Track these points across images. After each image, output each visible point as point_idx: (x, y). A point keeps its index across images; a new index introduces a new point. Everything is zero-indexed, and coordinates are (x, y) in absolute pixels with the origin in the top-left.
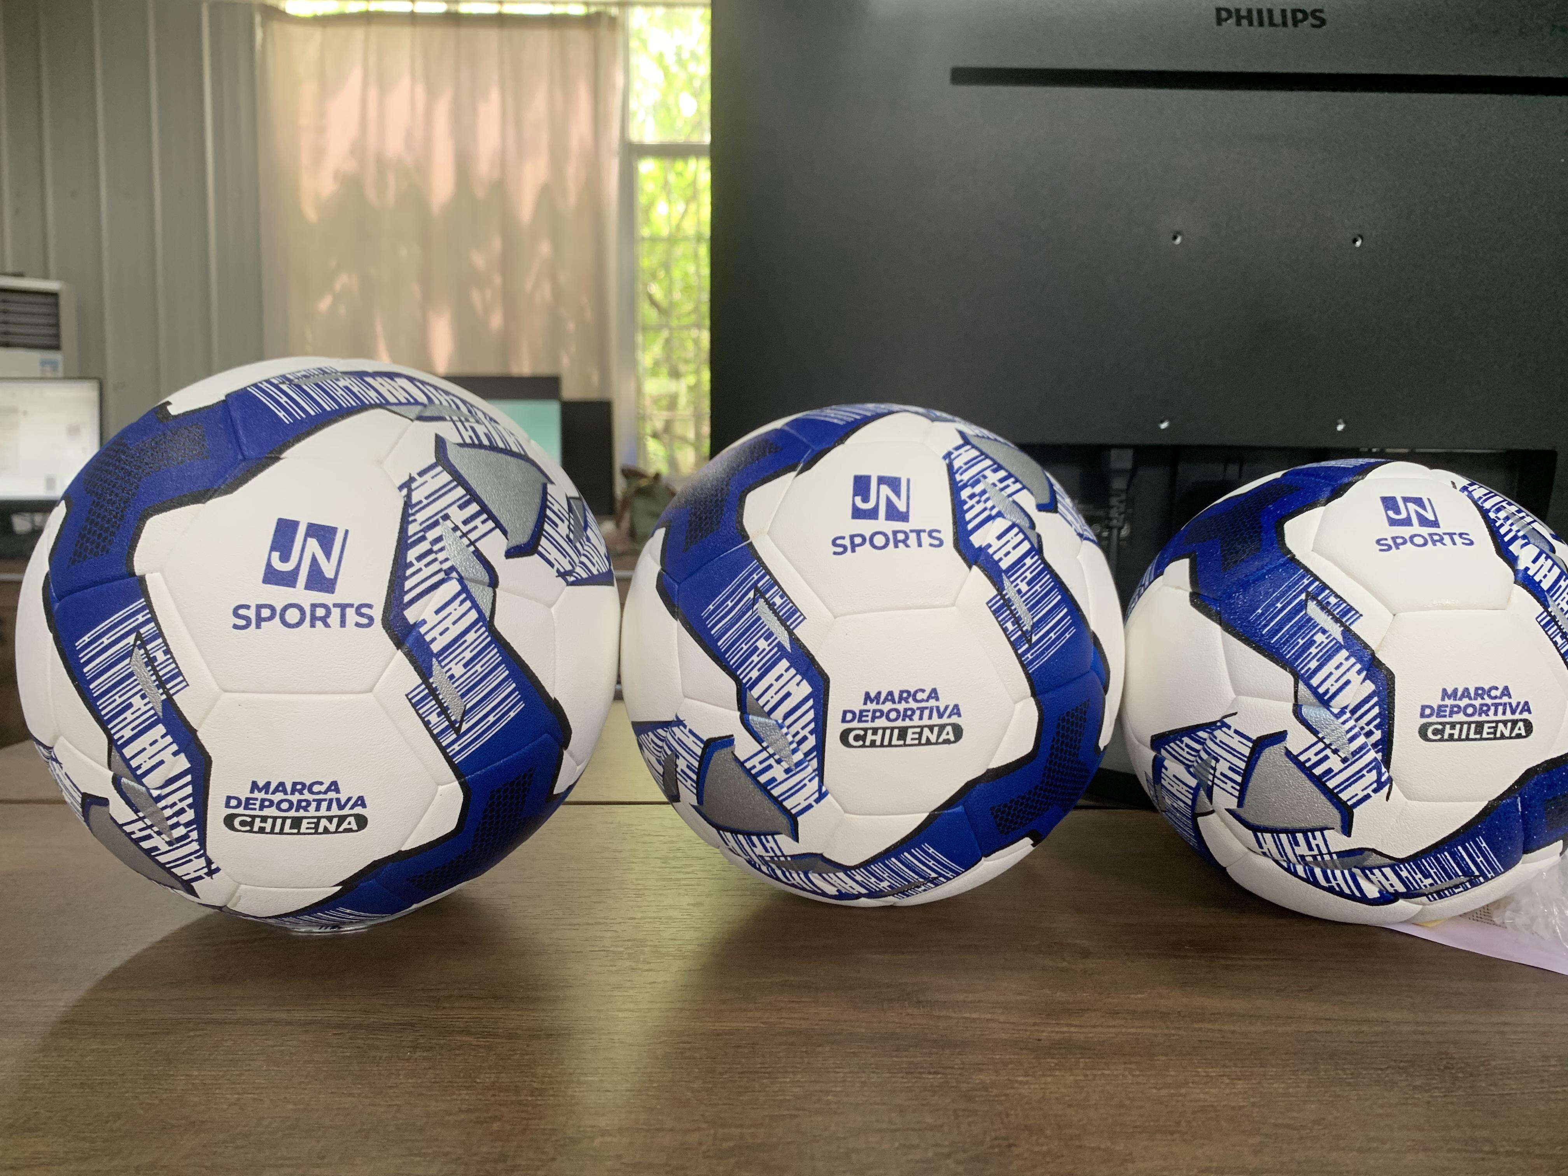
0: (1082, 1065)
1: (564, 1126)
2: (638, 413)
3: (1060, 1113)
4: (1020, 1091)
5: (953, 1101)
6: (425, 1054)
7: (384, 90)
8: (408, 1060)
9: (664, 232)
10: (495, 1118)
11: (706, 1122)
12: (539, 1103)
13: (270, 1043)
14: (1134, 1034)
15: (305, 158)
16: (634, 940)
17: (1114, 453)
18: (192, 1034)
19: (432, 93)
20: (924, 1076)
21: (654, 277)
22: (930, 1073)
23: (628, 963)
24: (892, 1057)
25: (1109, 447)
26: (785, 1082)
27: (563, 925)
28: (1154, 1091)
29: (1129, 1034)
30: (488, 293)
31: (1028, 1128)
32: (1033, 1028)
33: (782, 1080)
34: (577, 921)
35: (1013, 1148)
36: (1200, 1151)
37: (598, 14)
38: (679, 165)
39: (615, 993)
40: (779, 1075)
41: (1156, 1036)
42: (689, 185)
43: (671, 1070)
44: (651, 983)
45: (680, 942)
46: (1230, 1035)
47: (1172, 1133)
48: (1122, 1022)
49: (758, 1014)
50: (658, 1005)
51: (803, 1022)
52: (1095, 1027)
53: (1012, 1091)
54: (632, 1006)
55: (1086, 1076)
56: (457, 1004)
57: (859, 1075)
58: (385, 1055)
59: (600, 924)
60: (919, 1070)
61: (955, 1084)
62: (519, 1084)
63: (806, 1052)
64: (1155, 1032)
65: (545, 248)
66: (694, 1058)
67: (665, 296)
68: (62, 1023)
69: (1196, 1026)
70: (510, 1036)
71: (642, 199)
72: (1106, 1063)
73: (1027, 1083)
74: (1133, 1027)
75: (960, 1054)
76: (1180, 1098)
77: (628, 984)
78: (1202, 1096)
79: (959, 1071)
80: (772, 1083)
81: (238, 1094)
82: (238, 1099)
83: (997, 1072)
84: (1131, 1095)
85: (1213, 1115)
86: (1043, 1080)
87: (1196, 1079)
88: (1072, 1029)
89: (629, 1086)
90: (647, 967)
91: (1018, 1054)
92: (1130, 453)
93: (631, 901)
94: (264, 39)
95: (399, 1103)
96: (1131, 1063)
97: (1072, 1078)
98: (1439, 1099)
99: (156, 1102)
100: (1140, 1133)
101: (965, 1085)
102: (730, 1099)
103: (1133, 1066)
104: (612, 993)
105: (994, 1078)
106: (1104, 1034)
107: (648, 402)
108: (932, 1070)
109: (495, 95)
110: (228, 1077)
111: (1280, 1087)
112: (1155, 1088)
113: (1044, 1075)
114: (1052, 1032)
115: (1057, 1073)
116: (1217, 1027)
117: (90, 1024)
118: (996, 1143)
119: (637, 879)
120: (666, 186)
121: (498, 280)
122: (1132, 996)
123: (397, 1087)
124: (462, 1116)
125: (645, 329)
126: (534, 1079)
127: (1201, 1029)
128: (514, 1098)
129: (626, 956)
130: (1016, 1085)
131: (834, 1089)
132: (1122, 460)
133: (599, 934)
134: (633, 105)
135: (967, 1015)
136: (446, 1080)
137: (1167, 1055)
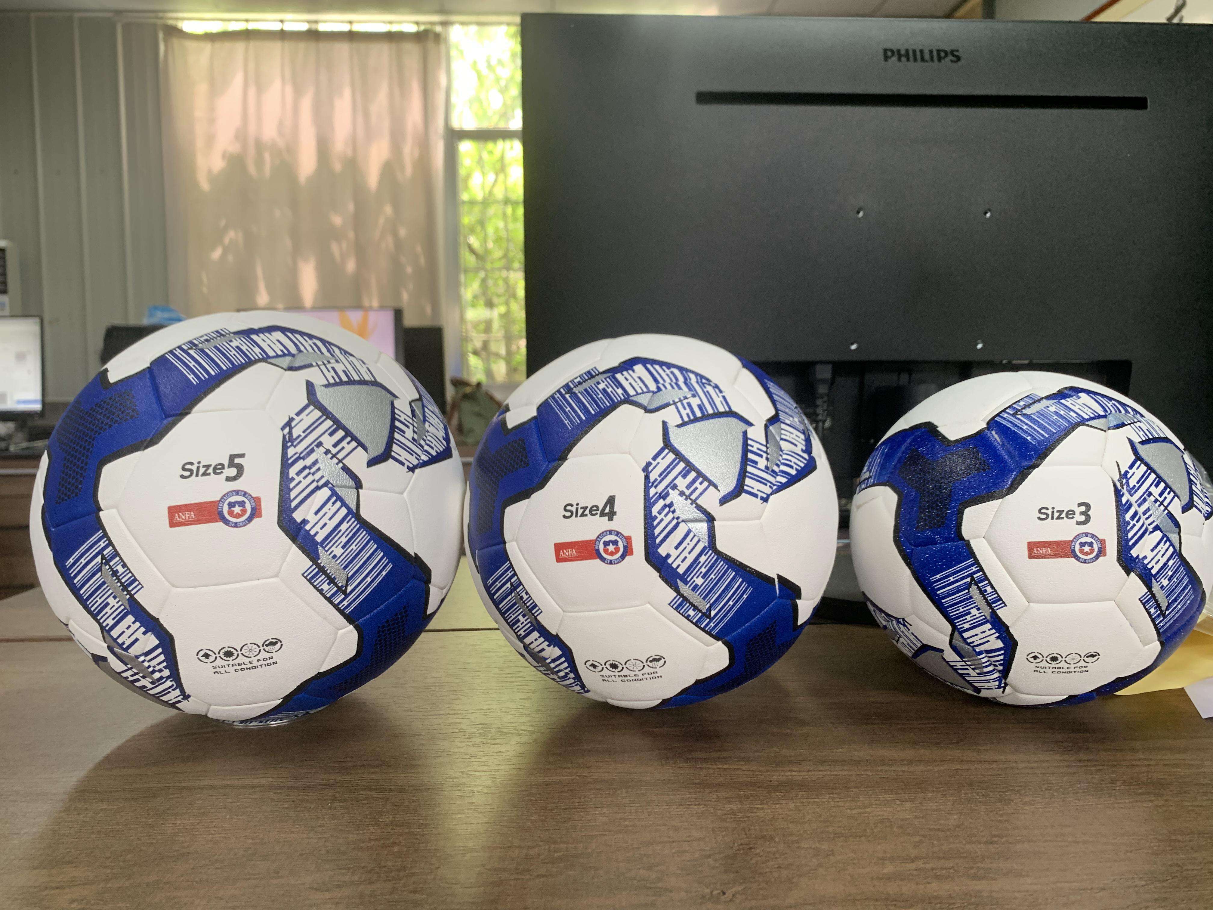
0: (800, 796)
1: (444, 847)
2: (462, 336)
3: (785, 826)
4: (758, 814)
5: (712, 822)
6: (341, 804)
7: (260, 90)
8: (330, 808)
9: (479, 197)
10: (395, 844)
11: (542, 841)
12: (425, 832)
13: (230, 800)
14: (836, 775)
15: (200, 143)
16: (483, 724)
17: (818, 367)
18: (172, 796)
19: (298, 92)
20: (691, 807)
21: (472, 231)
22: (696, 805)
23: (479, 740)
24: (669, 795)
25: (813, 364)
26: (596, 814)
27: (431, 715)
28: (849, 811)
29: (833, 775)
30: (344, 246)
31: (763, 837)
32: (766, 774)
33: (593, 813)
34: (441, 712)
35: (753, 850)
36: (879, 847)
37: (426, 32)
38: (490, 145)
39: (473, 760)
40: (591, 810)
41: (851, 775)
42: (498, 161)
43: (516, 809)
44: (497, 753)
45: (517, 724)
46: (901, 773)
47: (860, 837)
48: (827, 768)
49: (575, 771)
50: (502, 767)
51: (606, 774)
52: (809, 771)
53: (752, 814)
54: (485, 768)
55: (802, 803)
56: (360, 771)
57: (647, 807)
58: (312, 806)
59: (457, 714)
60: (688, 803)
61: (712, 811)
62: (410, 821)
63: (609, 794)
64: (850, 773)
65: (388, 210)
66: (531, 801)
67: (481, 246)
68: (77, 792)
69: (880, 768)
70: (400, 791)
71: (462, 172)
72: (817, 795)
73: (763, 809)
74: (835, 771)
75: (716, 791)
76: (866, 815)
77: (481, 754)
78: (881, 813)
79: (716, 803)
80: (586, 815)
81: (212, 834)
82: (213, 838)
83: (742, 803)
84: (833, 814)
85: (888, 824)
86: (774, 806)
87: (878, 802)
88: (794, 773)
89: (486, 820)
90: (494, 742)
91: (756, 791)
92: (829, 367)
93: (479, 697)
94: (166, 51)
95: (326, 836)
96: (833, 794)
97: (793, 805)
98: (1041, 810)
99: (154, 841)
100: (839, 837)
101: (720, 812)
102: (558, 826)
103: (835, 796)
104: (470, 760)
105: (740, 806)
106: (814, 775)
107: (469, 326)
108: (697, 803)
109: (347, 93)
110: (203, 824)
111: (934, 806)
112: (850, 809)
113: (774, 804)
114: (780, 776)
115: (784, 802)
116: (893, 768)
117: (97, 792)
118: (741, 847)
119: (482, 683)
120: (480, 161)
121: (351, 235)
122: (835, 751)
123: (324, 826)
124: (373, 843)
125: (466, 271)
126: (420, 818)
127: (881, 771)
128: (407, 831)
129: (478, 735)
130: (755, 810)
131: (630, 817)
132: (824, 373)
133: (458, 721)
134: (454, 99)
135: (720, 766)
136: (358, 821)
137: (858, 788)
